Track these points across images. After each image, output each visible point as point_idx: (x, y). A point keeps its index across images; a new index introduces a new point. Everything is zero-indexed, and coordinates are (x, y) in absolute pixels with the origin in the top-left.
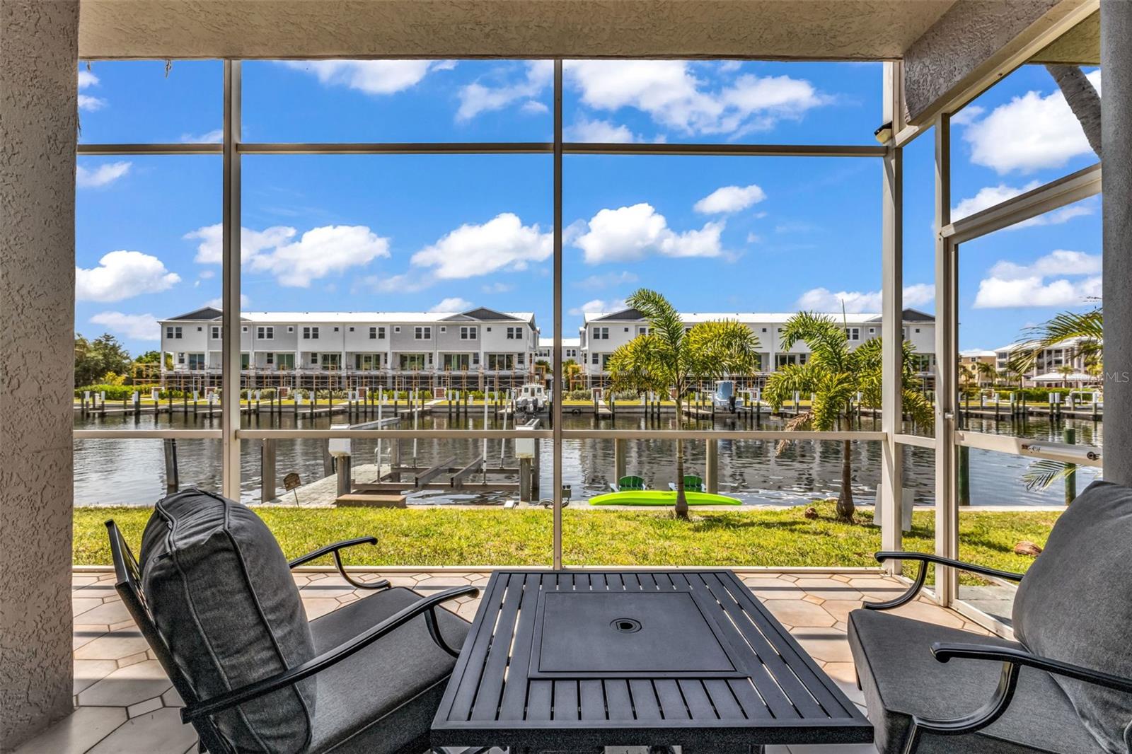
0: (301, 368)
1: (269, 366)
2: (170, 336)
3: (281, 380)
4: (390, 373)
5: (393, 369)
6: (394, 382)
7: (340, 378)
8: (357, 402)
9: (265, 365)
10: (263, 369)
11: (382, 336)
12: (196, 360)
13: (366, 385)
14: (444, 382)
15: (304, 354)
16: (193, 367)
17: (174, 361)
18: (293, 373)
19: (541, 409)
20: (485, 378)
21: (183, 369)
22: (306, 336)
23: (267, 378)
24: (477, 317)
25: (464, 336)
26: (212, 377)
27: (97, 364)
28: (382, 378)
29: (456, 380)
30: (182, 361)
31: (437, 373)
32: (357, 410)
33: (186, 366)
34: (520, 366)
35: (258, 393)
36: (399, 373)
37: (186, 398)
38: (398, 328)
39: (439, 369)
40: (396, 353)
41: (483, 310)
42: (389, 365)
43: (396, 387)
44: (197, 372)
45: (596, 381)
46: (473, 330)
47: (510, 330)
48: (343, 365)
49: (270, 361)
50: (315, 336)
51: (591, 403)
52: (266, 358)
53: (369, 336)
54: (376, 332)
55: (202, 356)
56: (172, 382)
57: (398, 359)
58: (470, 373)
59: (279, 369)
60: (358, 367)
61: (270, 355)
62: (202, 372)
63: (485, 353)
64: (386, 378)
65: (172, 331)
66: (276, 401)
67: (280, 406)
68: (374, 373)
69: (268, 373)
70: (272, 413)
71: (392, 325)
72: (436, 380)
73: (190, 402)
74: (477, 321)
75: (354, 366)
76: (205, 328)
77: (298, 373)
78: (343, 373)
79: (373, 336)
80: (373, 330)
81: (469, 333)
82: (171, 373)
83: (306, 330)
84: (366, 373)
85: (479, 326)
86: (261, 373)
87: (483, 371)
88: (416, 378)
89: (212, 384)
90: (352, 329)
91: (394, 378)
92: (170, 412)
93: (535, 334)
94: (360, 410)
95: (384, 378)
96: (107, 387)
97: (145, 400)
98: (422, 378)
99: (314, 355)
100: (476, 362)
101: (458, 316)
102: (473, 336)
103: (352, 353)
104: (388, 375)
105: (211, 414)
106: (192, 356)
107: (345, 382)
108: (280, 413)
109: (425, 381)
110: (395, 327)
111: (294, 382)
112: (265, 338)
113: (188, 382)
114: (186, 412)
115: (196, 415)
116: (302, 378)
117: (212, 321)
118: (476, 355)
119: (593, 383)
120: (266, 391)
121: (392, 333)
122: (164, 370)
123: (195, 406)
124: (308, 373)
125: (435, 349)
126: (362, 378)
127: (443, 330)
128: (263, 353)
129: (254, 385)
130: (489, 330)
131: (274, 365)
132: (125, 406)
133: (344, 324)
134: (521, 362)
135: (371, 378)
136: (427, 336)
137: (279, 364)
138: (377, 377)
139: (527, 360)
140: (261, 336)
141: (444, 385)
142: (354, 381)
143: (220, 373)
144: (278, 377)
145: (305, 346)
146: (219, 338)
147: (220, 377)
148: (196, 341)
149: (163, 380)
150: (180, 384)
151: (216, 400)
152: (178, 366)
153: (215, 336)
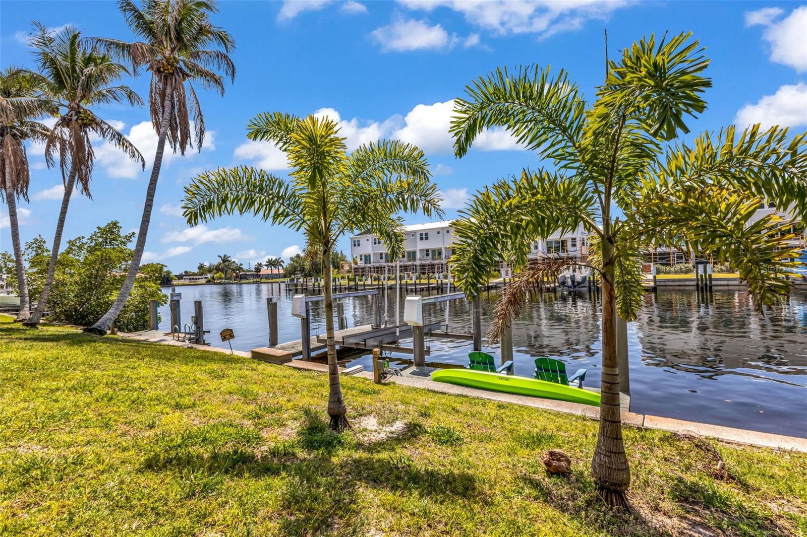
0: (419, 260)
1: (403, 259)
2: (355, 245)
3: (408, 268)
7: (441, 265)
12: (367, 259)
15: (421, 251)
16: (366, 262)
17: (358, 260)
18: (415, 263)
21: (361, 264)
22: (422, 239)
26: (374, 268)
30: (361, 259)
33: (363, 262)
34: (573, 249)
44: (368, 265)
48: (443, 257)
50: (427, 238)
55: (370, 255)
56: (356, 271)
58: (532, 257)
59: (407, 261)
62: (370, 265)
63: (542, 240)
65: (355, 243)
67: (406, 284)
76: (370, 240)
77: (418, 263)
78: (444, 261)
82: (356, 266)
83: (421, 235)
89: (374, 271)
90: (448, 232)
99: (427, 251)
100: (536, 247)
106: (365, 256)
107: (444, 267)
111: (416, 269)
113: (363, 271)
116: (420, 266)
124: (423, 262)
129: (394, 271)
131: (405, 259)
133: (442, 228)
134: (574, 245)
139: (579, 243)
143: (378, 265)
144: (406, 266)
145: (421, 245)
146: (377, 244)
147: (378, 268)
148: (367, 248)
149: (353, 270)
150: (360, 273)
151: (370, 281)
152: (359, 262)
153: (375, 243)
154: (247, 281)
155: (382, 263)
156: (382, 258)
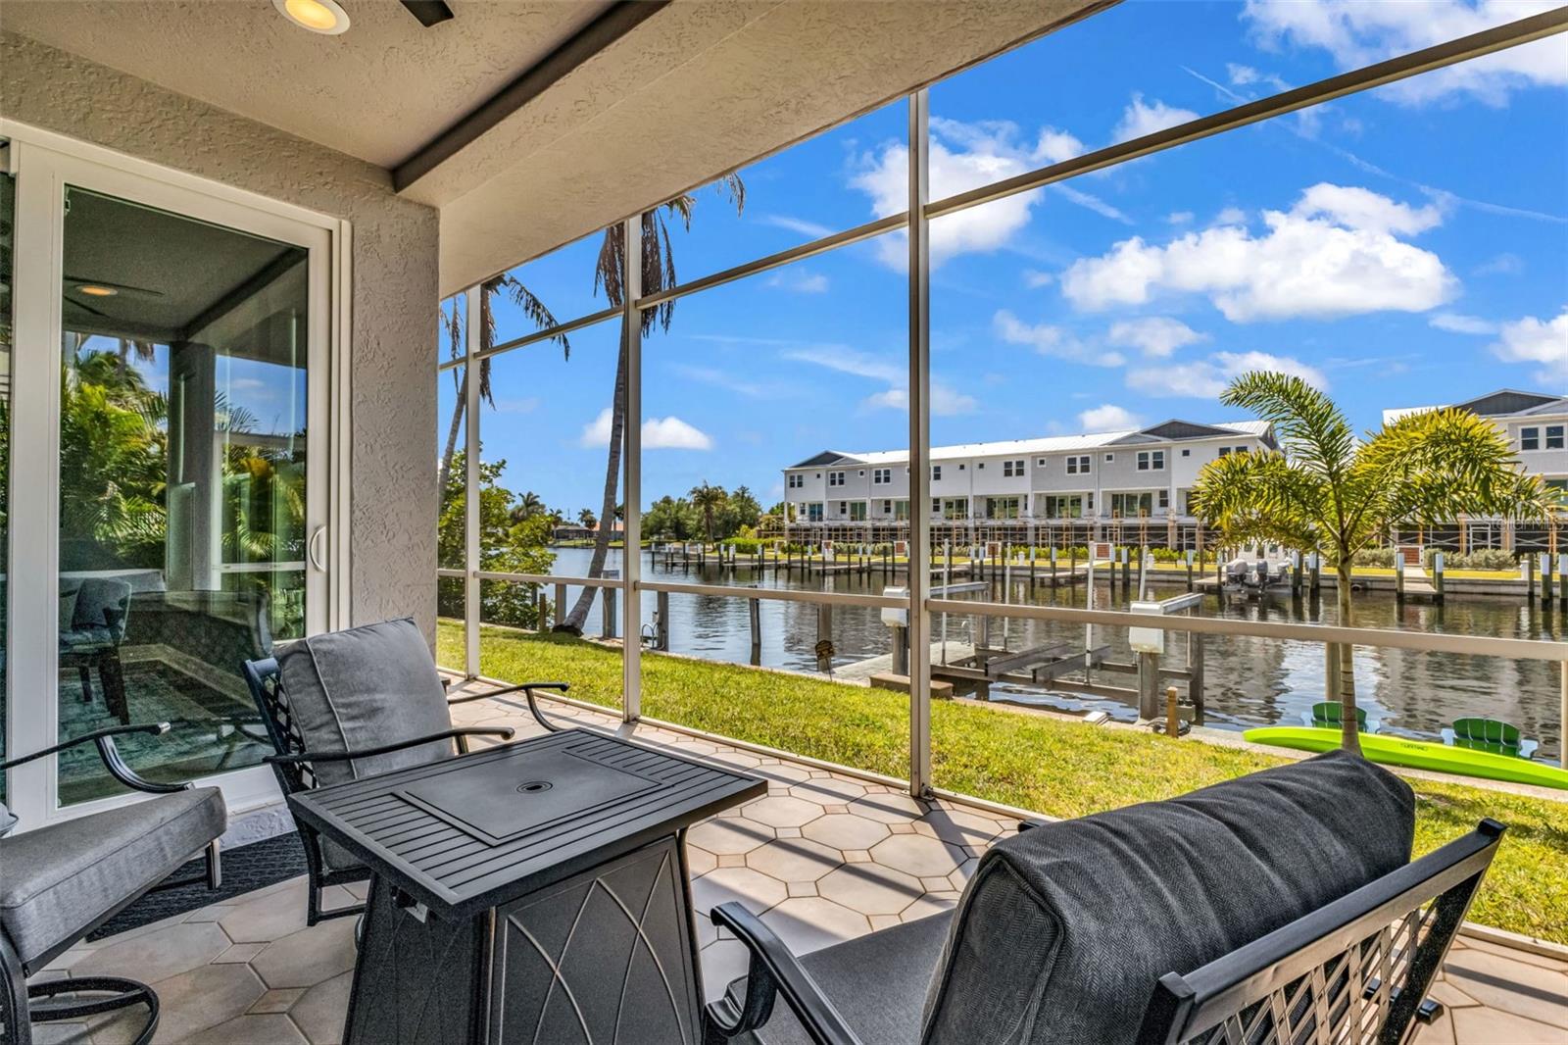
1: (886, 515)
2: (792, 485)
3: (899, 533)
4: (1032, 523)
5: (1036, 517)
6: (1037, 535)
7: (966, 529)
8: (981, 562)
9: (882, 514)
10: (879, 520)
11: (1020, 473)
12: (815, 511)
13: (999, 539)
14: (1111, 535)
16: (812, 519)
17: (797, 513)
19: (1274, 579)
20: (1180, 528)
21: (803, 521)
23: (884, 530)
24: (1164, 436)
25: (1143, 466)
26: (830, 530)
27: (735, 517)
28: (1021, 529)
29: (1131, 532)
30: (803, 512)
31: (1100, 522)
32: (982, 571)
33: (806, 517)
35: (869, 548)
36: (1043, 522)
37: (803, 553)
38: (1041, 459)
39: (1103, 516)
40: (1040, 495)
41: (1174, 423)
42: (1030, 512)
43: (1041, 541)
44: (816, 524)
46: (1158, 455)
47: (1225, 451)
48: (970, 514)
49: (888, 510)
50: (938, 477)
51: (1390, 573)
52: (883, 506)
53: (1003, 473)
54: (1013, 468)
55: (820, 506)
56: (793, 535)
57: (1043, 503)
58: (1153, 521)
59: (896, 519)
60: (990, 514)
61: (888, 503)
62: (821, 524)
63: (1179, 489)
64: (1026, 529)
65: (794, 481)
66: (889, 559)
67: (893, 564)
68: (1010, 522)
69: (885, 524)
70: (885, 571)
71: (1034, 456)
72: (1098, 533)
73: (806, 557)
74: (1165, 441)
75: (984, 514)
76: (823, 475)
78: (970, 523)
79: (1008, 473)
80: (1008, 465)
81: (1151, 460)
82: (793, 525)
84: (999, 523)
85: (1168, 448)
86: (878, 524)
87: (1176, 518)
88: (1067, 529)
89: (831, 537)
90: (981, 466)
91: (1037, 529)
92: (789, 567)
94: (985, 571)
95: (1024, 529)
96: (740, 540)
97: (769, 554)
98: (1078, 528)
99: (938, 501)
100: (1164, 503)
101: (1133, 436)
102: (1158, 465)
103: (981, 497)
104: (1029, 525)
106: (812, 506)
107: (972, 533)
108: (893, 571)
109: (1082, 533)
110: (1039, 459)
112: (882, 483)
113: (808, 535)
114: (803, 568)
115: (810, 571)
117: (829, 466)
118: (1164, 494)
119: (1402, 537)
120: (880, 546)
121: (1034, 468)
122: (787, 522)
123: (810, 561)
125: (1098, 487)
126: (994, 529)
127: (1109, 458)
128: (880, 500)
129: (870, 538)
130: (1186, 453)
131: (892, 515)
132: (752, 560)
133: (971, 459)
135: (1006, 529)
136: (1085, 469)
137: (897, 512)
138: (1013, 529)
140: (878, 480)
141: (1111, 540)
142: (983, 534)
143: (836, 524)
144: (895, 529)
146: (837, 485)
147: (837, 530)
148: (817, 490)
149: (786, 533)
150: (801, 538)
151: (829, 555)
152: (799, 517)
153: (833, 483)
154: (571, 543)
155: (846, 521)
156: (843, 511)
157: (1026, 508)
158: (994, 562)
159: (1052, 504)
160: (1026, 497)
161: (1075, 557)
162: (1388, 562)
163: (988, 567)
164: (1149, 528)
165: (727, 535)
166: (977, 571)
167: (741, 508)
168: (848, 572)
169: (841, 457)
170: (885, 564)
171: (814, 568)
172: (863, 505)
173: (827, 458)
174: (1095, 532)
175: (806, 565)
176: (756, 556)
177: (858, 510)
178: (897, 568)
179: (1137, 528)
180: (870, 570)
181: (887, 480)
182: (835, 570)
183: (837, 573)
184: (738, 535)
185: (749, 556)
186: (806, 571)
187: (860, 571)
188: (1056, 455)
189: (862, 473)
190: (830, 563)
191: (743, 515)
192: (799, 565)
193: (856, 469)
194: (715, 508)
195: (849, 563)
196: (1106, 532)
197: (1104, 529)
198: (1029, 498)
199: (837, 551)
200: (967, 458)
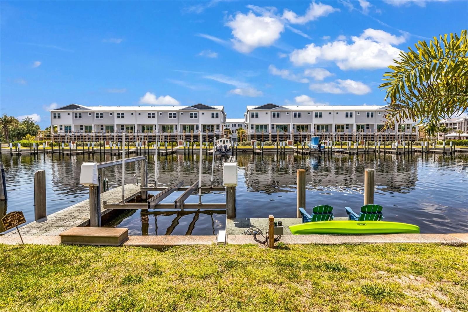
0: (116, 132)
1: (101, 131)
2: (55, 117)
3: (107, 138)
4: (158, 134)
5: (159, 132)
6: (159, 138)
7: (134, 136)
8: (141, 148)
9: (100, 130)
11: (154, 117)
12: (68, 129)
13: (146, 140)
14: (182, 138)
15: (118, 125)
16: (66, 131)
17: (58, 129)
18: (113, 134)
19: (228, 150)
20: (202, 136)
21: (62, 133)
22: (118, 117)
23: (100, 136)
24: (197, 108)
25: (192, 117)
26: (75, 136)
27: (23, 131)
28: (154, 136)
29: (188, 137)
30: (61, 129)
31: (179, 134)
33: (63, 131)
34: (218, 130)
35: (94, 144)
36: (162, 134)
37: (60, 146)
39: (180, 132)
40: (160, 125)
41: (200, 104)
42: (157, 131)
43: (160, 140)
44: (68, 134)
45: (252, 137)
46: (196, 114)
47: (213, 114)
48: (136, 131)
49: (102, 129)
50: (123, 117)
51: (252, 147)
52: (100, 127)
53: (147, 117)
54: (151, 115)
55: (70, 127)
56: (56, 139)
57: (161, 127)
58: (195, 134)
59: (106, 133)
60: (143, 131)
61: (102, 126)
62: (71, 134)
63: (201, 124)
65: (56, 115)
66: (102, 147)
67: (104, 150)
68: (150, 134)
69: (101, 134)
70: (101, 153)
71: (158, 112)
72: (179, 137)
74: (198, 110)
75: (141, 131)
77: (115, 134)
78: (136, 134)
79: (149, 117)
80: (149, 114)
81: (194, 115)
82: (56, 135)
83: (118, 114)
84: (146, 134)
85: (199, 112)
86: (98, 134)
87: (201, 133)
88: (169, 136)
89: (75, 139)
90: (140, 114)
91: (159, 136)
92: (52, 153)
93: (224, 116)
95: (155, 136)
97: (41, 147)
98: (173, 136)
99: (122, 126)
100: (197, 128)
101: (189, 107)
102: (196, 117)
103: (140, 125)
104: (157, 135)
105: (71, 154)
106: (66, 127)
107: (137, 138)
108: (104, 153)
109: (174, 138)
110: (160, 113)
111: (113, 138)
112: (99, 118)
113: (64, 139)
115: (63, 154)
116: (117, 136)
117: (74, 110)
118: (197, 126)
120: (99, 143)
121: (158, 115)
122: (53, 133)
123: (63, 150)
124: (120, 134)
125: (179, 123)
126: (144, 136)
127: (182, 114)
128: (99, 125)
129: (94, 140)
130: (203, 114)
131: (104, 131)
133: (136, 111)
134: (218, 129)
135: (149, 136)
136: (175, 117)
137: (106, 130)
138: (151, 136)
139: (221, 128)
140: (97, 117)
141: (183, 140)
142: (141, 138)
143: (76, 134)
144: (105, 136)
145: (118, 122)
146: (78, 118)
147: (78, 136)
148: (67, 119)
149: (52, 138)
150: (60, 140)
151: (73, 147)
152: (59, 131)
153: (76, 117)
155: (83, 133)
156: (82, 129)
157: (156, 129)
158: (145, 147)
159: (164, 128)
160: (156, 126)
161: (172, 145)
162: (249, 145)
163: (143, 150)
164: (193, 136)
165: (19, 139)
166: (139, 151)
167: (27, 127)
168: (83, 153)
169: (79, 107)
170: (101, 150)
171: (65, 152)
172: (91, 127)
173: (72, 107)
174: (178, 137)
175: (61, 151)
176: (33, 148)
177: (89, 129)
178: (106, 151)
179: (190, 136)
180: (94, 152)
181: (80, 117)
182: (77, 153)
183: (78, 154)
184: (25, 139)
185: (29, 148)
186: (61, 154)
187: (89, 153)
188: (165, 112)
189: (90, 114)
190: (74, 150)
191: (29, 130)
192: (58, 151)
193: (87, 112)
194: (11, 127)
195: (84, 150)
196: (181, 137)
197: (180, 136)
198: (157, 126)
199: (78, 145)
200: (134, 111)
